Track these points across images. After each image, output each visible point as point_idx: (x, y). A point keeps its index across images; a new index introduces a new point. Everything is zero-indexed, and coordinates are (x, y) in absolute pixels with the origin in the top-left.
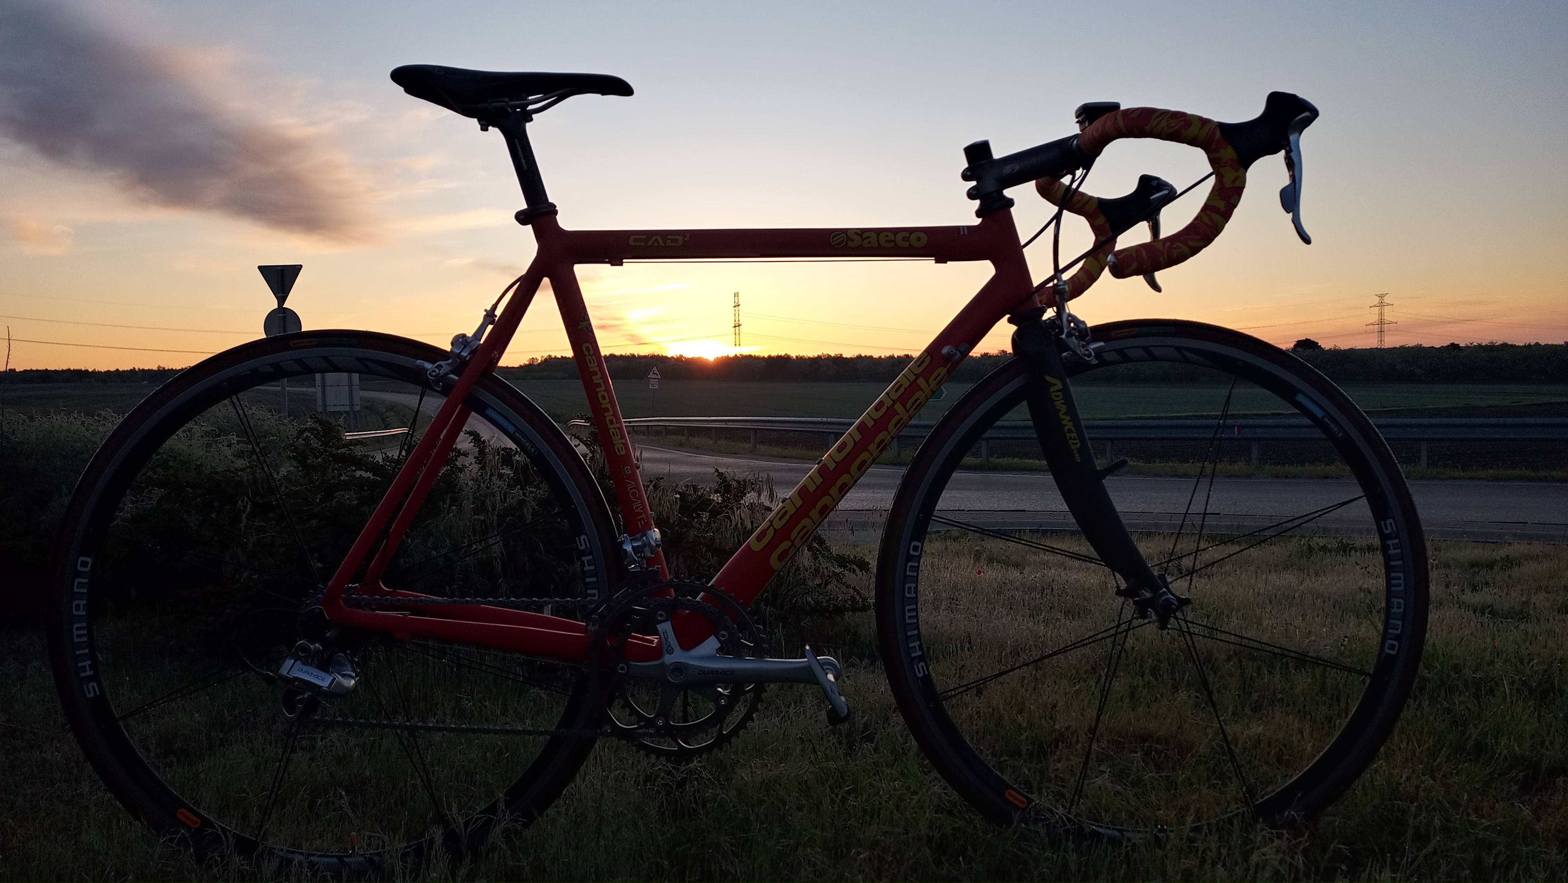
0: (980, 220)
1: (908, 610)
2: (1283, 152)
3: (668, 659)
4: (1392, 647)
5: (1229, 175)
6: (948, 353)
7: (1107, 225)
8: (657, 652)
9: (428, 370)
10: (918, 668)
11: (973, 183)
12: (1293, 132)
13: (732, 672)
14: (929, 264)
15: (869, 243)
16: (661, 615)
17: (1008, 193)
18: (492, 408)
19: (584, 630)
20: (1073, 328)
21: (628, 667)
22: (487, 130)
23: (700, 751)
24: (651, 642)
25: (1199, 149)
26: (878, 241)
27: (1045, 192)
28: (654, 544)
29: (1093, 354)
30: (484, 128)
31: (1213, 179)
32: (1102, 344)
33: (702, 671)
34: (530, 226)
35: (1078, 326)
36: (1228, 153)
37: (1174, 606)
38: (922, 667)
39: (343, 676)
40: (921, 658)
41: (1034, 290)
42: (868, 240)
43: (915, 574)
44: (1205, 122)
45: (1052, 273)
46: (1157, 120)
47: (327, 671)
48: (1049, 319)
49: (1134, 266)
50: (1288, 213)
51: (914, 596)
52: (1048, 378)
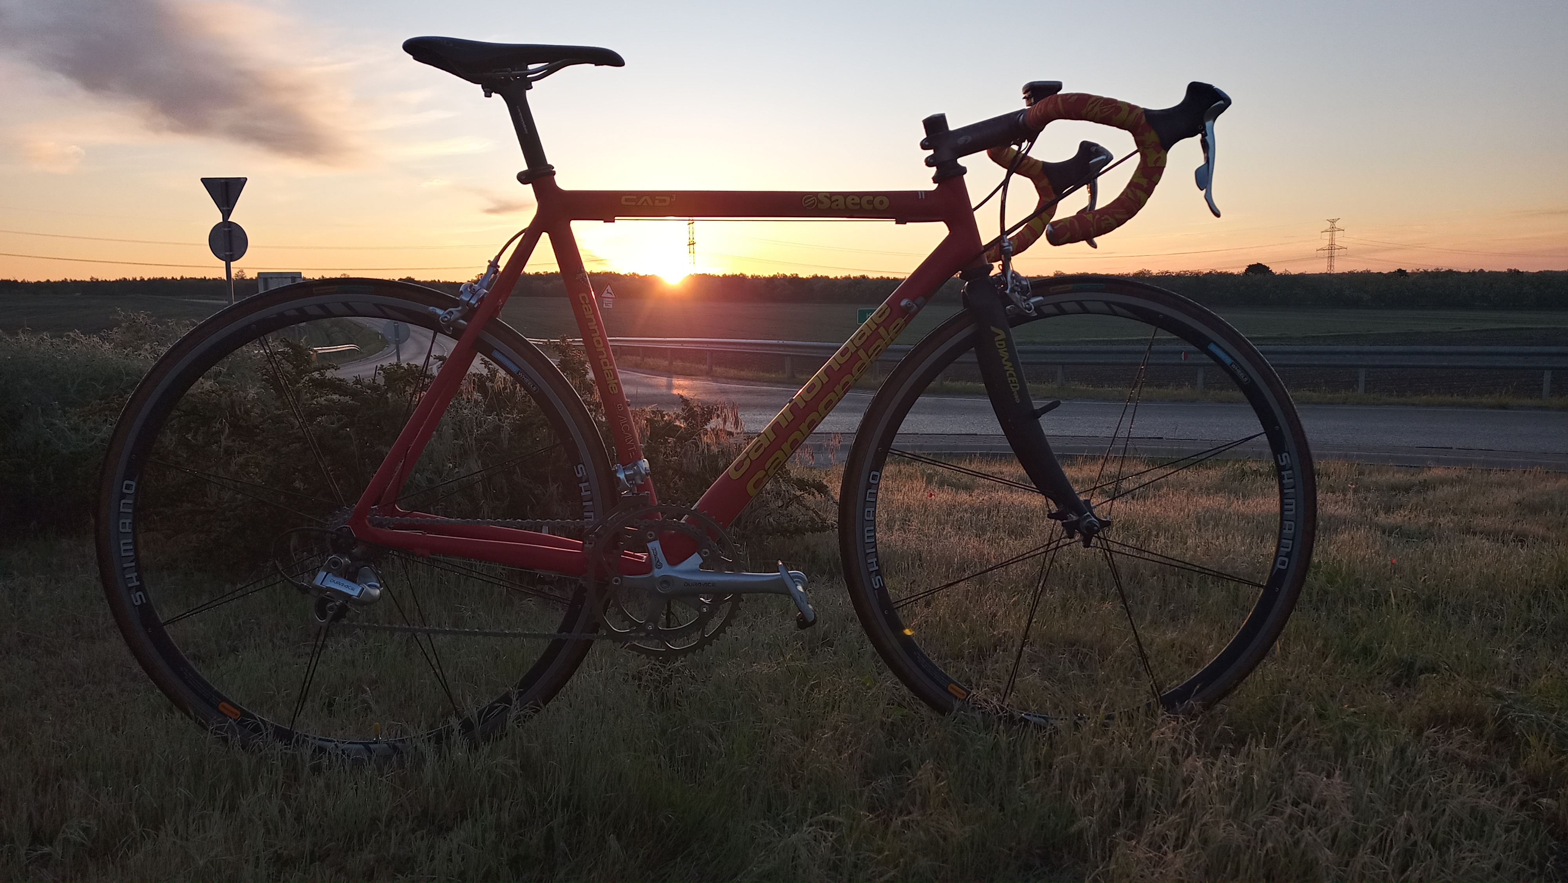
0: (937, 185)
1: (867, 531)
2: (1199, 136)
3: (657, 573)
4: (1283, 563)
5: (1152, 157)
6: (906, 305)
7: (1051, 188)
8: (647, 568)
9: (439, 316)
10: (875, 581)
11: (931, 152)
12: (1208, 120)
13: (714, 584)
14: (891, 224)
15: (837, 205)
16: (651, 535)
17: (961, 161)
18: (499, 351)
19: (581, 548)
20: (1016, 284)
21: (622, 580)
22: (490, 96)
23: (684, 652)
24: (641, 558)
25: (1127, 132)
26: (845, 204)
27: (994, 157)
28: (644, 473)
30: (488, 95)
31: (1138, 156)
32: (1040, 298)
33: (687, 583)
34: (530, 185)
35: (1020, 283)
36: (1152, 137)
37: (1096, 528)
38: (879, 579)
39: (369, 586)
40: (878, 573)
41: (983, 249)
42: (836, 203)
43: (874, 500)
44: (1133, 108)
45: (999, 234)
46: (1094, 105)
47: (354, 582)
48: (996, 275)
49: (1068, 235)
50: (1202, 190)
51: (873, 519)
52: (993, 328)
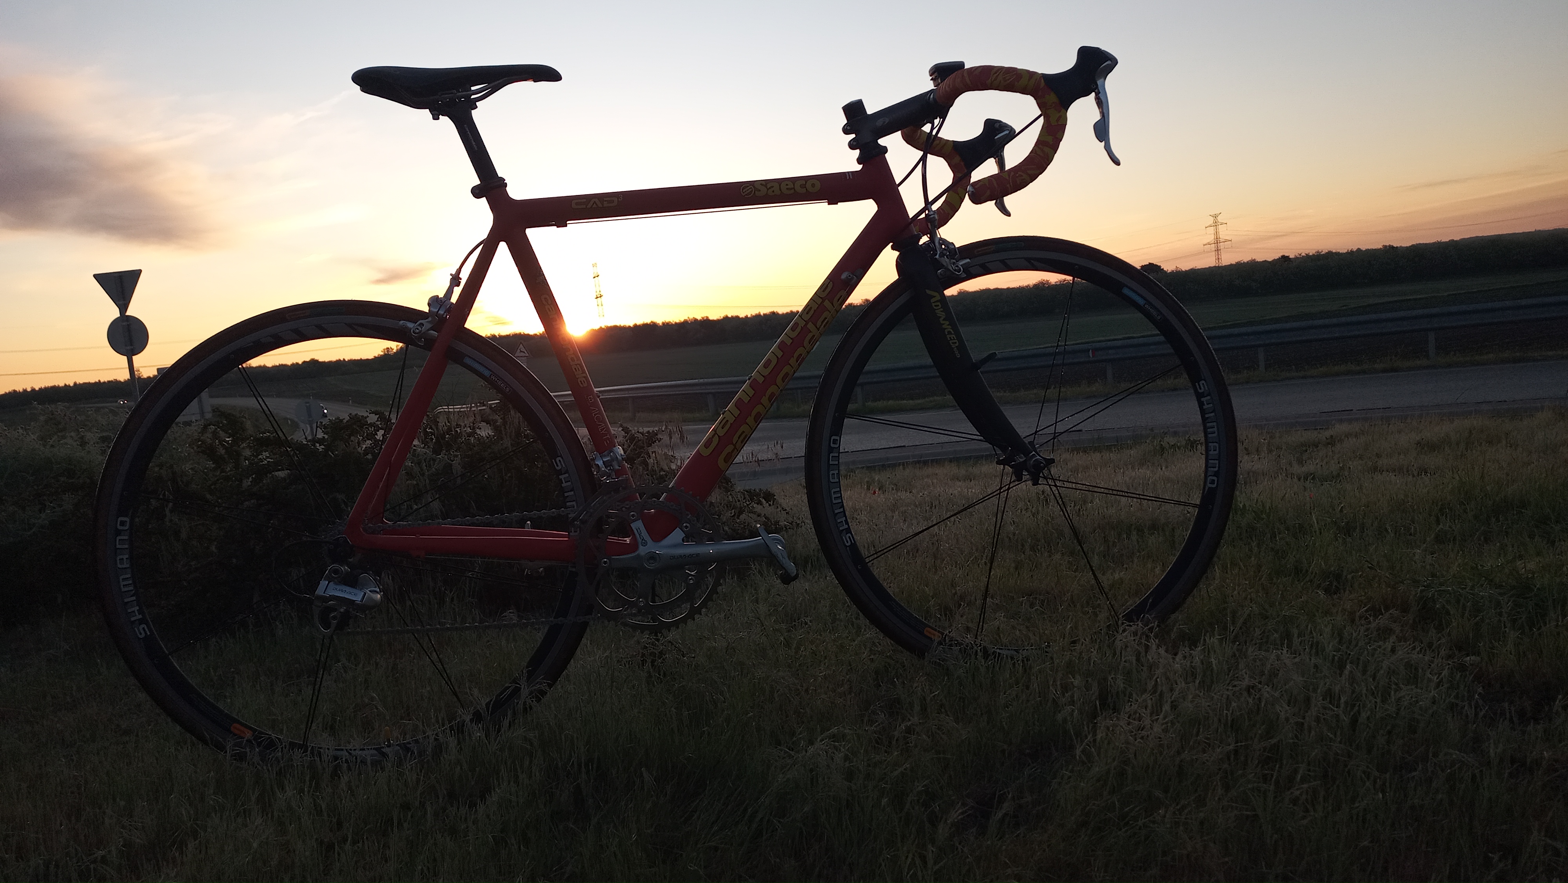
0: (861, 166)
1: (834, 492)
2: (1093, 94)
3: (642, 551)
4: (1212, 482)
5: (1054, 115)
6: (847, 277)
7: (962, 163)
8: (632, 546)
9: (411, 329)
10: (846, 538)
11: (853, 136)
12: (1100, 78)
13: (697, 556)
14: (823, 206)
15: (773, 191)
16: (633, 516)
17: (882, 142)
18: (470, 357)
20: (944, 249)
21: (610, 562)
22: (438, 119)
23: (676, 624)
24: (626, 541)
25: (1029, 96)
26: (780, 190)
27: (910, 139)
28: (619, 458)
29: (962, 269)
30: (436, 118)
31: (1042, 119)
32: (968, 260)
33: (671, 558)
34: (484, 198)
35: (948, 247)
36: (1052, 98)
37: (1042, 464)
38: (849, 537)
39: (371, 591)
40: (848, 531)
41: (910, 220)
42: (772, 189)
43: (837, 463)
44: (1031, 74)
45: (923, 205)
46: (996, 75)
47: (356, 588)
48: (924, 243)
49: (988, 193)
50: (1101, 142)
51: (837, 480)
52: (928, 292)
